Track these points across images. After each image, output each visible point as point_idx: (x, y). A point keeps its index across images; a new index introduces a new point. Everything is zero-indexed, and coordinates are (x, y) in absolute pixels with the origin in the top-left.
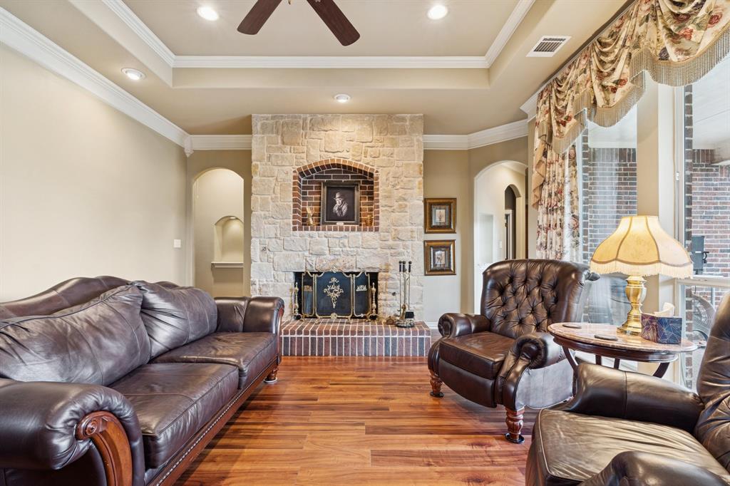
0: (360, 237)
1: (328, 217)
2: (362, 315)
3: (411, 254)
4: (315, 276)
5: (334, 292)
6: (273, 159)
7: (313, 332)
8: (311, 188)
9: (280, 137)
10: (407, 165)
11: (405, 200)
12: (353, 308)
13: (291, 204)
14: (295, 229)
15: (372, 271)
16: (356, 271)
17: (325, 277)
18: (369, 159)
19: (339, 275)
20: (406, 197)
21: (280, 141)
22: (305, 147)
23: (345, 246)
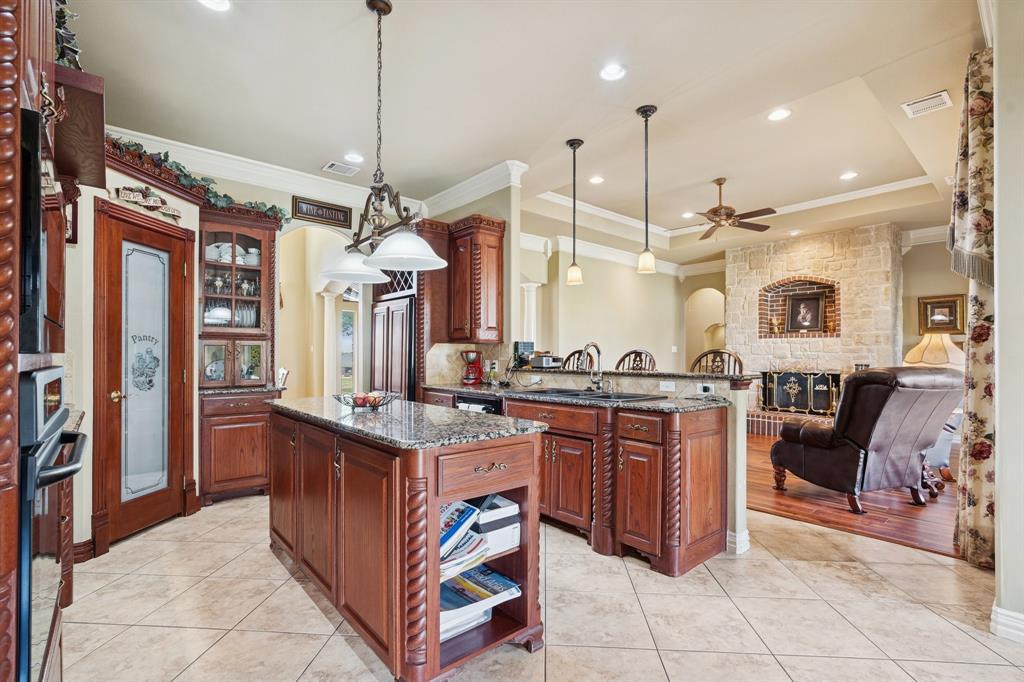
0: (821, 343)
1: (792, 327)
2: (822, 411)
3: (876, 357)
4: (775, 376)
5: (793, 389)
6: (742, 282)
7: (769, 418)
8: (778, 301)
9: (748, 264)
10: (871, 274)
11: (869, 307)
12: (811, 403)
13: (758, 317)
14: (760, 337)
15: (833, 373)
16: (816, 372)
17: (784, 378)
18: (830, 272)
19: (797, 375)
20: (870, 304)
21: (748, 268)
22: (769, 270)
23: (805, 350)
